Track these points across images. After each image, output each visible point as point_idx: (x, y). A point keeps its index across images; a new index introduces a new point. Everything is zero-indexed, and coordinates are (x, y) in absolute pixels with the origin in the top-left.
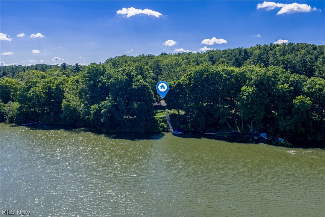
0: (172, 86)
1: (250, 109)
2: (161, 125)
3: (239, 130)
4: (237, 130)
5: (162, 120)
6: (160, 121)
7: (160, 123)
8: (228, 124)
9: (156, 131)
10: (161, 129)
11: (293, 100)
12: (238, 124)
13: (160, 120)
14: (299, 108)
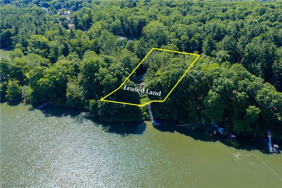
0: (153, 85)
1: (213, 111)
2: (144, 114)
3: (203, 122)
4: (202, 121)
5: (145, 109)
6: (143, 111)
7: (143, 112)
8: (196, 116)
9: (140, 120)
10: (144, 118)
11: (247, 109)
12: (203, 115)
13: (143, 109)
14: (249, 116)
